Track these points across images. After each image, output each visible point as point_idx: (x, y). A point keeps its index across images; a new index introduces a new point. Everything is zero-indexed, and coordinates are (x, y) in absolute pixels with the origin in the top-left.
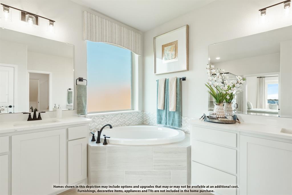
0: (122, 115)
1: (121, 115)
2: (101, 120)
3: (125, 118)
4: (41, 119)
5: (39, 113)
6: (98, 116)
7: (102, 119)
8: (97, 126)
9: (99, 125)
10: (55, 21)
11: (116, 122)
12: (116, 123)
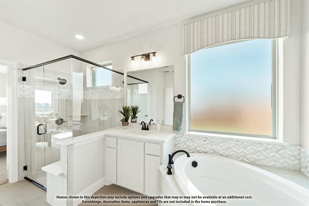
0: (239, 143)
1: (236, 142)
2: (203, 142)
3: (244, 148)
4: (149, 130)
5: (148, 125)
6: (199, 137)
7: (205, 141)
8: (197, 147)
9: (199, 146)
10: (156, 52)
11: (226, 150)
12: (226, 152)
